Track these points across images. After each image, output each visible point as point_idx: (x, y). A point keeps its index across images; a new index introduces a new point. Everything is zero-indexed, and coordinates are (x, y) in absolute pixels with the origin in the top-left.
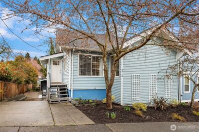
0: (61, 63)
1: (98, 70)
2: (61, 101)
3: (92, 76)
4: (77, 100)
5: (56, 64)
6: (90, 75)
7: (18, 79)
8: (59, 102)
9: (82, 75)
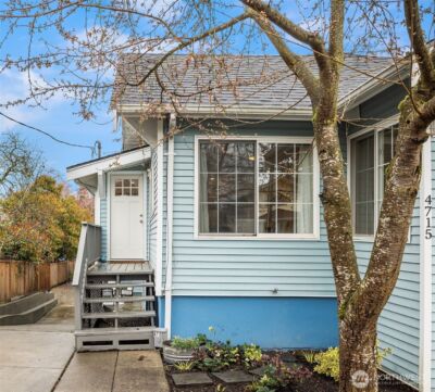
0: (142, 188)
1: (291, 213)
2: (122, 342)
3: (262, 236)
4: (188, 347)
5: (127, 193)
6: (252, 231)
7: (18, 247)
8: (116, 345)
9: (212, 229)
